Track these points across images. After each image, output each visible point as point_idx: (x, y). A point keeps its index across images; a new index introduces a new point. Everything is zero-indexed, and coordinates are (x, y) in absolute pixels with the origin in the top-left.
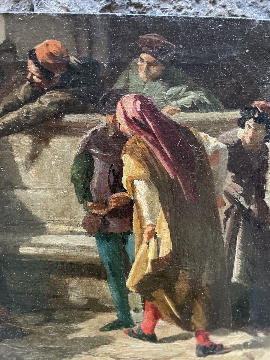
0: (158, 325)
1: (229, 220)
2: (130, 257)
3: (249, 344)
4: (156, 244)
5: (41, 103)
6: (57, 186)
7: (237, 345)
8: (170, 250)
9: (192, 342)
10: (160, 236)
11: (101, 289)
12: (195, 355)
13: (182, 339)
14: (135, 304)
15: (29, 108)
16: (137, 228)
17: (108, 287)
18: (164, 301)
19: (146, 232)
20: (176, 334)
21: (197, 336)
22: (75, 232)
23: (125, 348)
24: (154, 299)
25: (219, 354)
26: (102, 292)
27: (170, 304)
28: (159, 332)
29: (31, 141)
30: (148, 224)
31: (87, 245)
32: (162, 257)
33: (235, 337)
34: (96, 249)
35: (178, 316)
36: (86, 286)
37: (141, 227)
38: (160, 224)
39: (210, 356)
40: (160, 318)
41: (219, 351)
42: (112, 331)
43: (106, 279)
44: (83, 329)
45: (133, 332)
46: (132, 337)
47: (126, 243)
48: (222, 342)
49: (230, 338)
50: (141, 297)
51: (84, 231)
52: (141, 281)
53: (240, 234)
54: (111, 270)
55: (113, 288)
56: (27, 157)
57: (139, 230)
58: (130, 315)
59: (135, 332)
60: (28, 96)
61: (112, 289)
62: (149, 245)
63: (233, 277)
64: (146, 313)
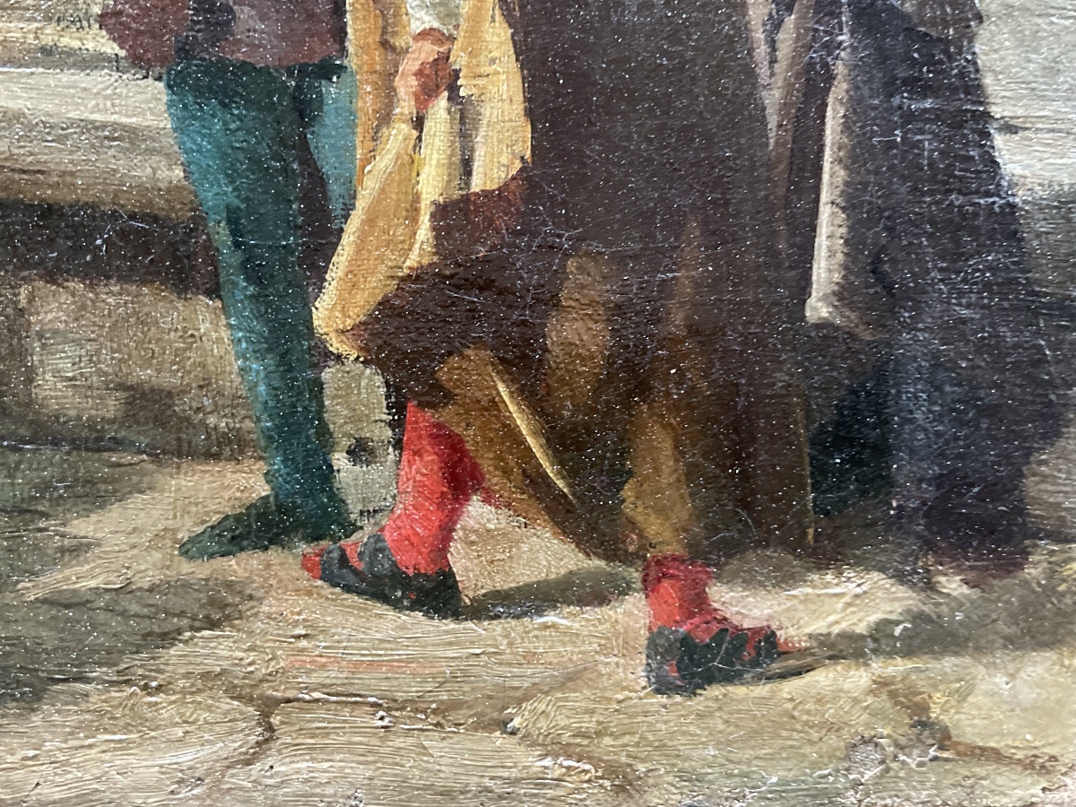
0: (464, 529)
1: (790, 20)
2: (335, 188)
3: (898, 631)
4: (457, 127)
7: (842, 635)
8: (522, 158)
9: (628, 614)
10: (474, 91)
11: (192, 339)
12: (643, 682)
13: (582, 602)
14: (356, 419)
16: (364, 48)
17: (225, 334)
18: (495, 404)
19: (409, 65)
20: (553, 576)
21: (649, 586)
22: (70, 53)
23: (303, 643)
24: (448, 397)
25: (759, 678)
26: (193, 356)
27: (522, 421)
28: (469, 564)
30: (416, 27)
31: (124, 120)
32: (486, 194)
33: (827, 595)
34: (170, 141)
35: (560, 483)
36: (115, 324)
37: (385, 44)
38: (474, 32)
39: (715, 691)
40: (475, 492)
41: (759, 665)
42: (243, 555)
43: (214, 292)
44: (99, 545)
45: (344, 559)
46: (338, 590)
47: (313, 119)
48: (770, 618)
49: (806, 600)
50: (387, 384)
51: (112, 48)
52: (384, 303)
53: (839, 90)
54: (237, 245)
55: (249, 341)
57: (377, 55)
58: (328, 473)
59: (354, 561)
61: (244, 345)
62: (421, 132)
63: (814, 294)
64: (410, 464)
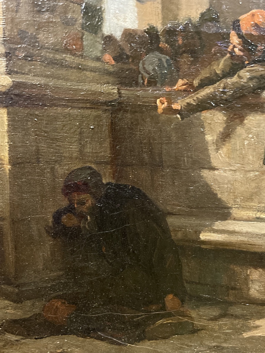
5: (240, 77)
6: (248, 168)
15: (227, 83)
22: (262, 219)
29: (225, 118)
44: (261, 326)
56: (218, 135)
60: (227, 70)
